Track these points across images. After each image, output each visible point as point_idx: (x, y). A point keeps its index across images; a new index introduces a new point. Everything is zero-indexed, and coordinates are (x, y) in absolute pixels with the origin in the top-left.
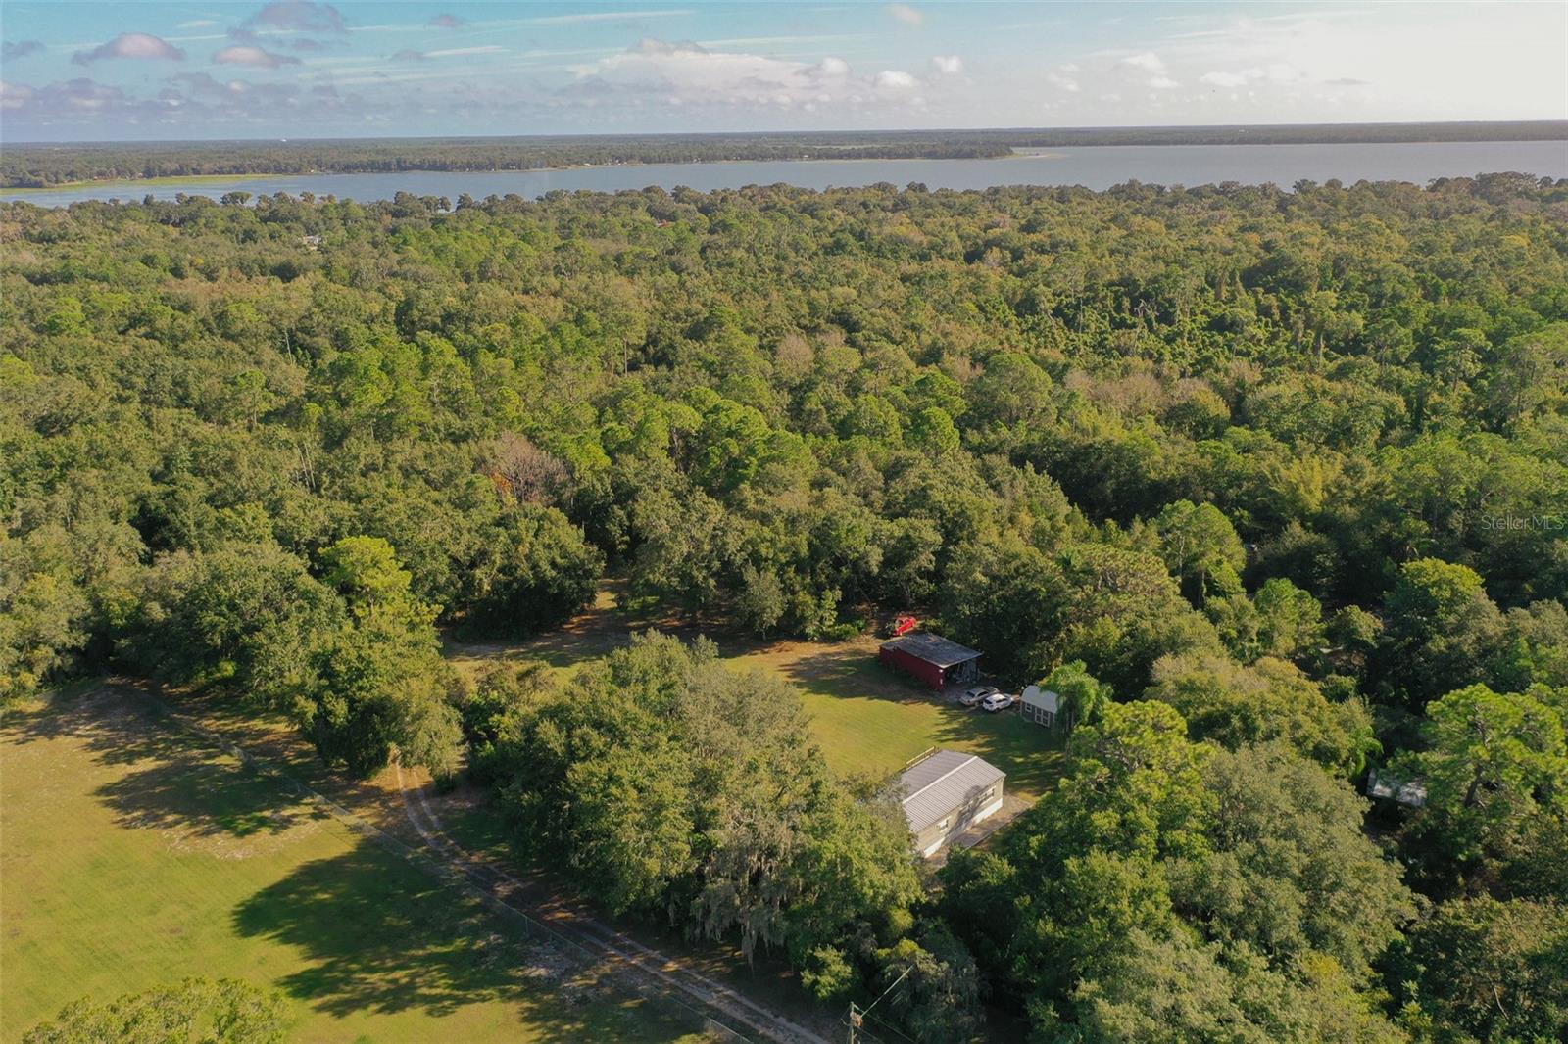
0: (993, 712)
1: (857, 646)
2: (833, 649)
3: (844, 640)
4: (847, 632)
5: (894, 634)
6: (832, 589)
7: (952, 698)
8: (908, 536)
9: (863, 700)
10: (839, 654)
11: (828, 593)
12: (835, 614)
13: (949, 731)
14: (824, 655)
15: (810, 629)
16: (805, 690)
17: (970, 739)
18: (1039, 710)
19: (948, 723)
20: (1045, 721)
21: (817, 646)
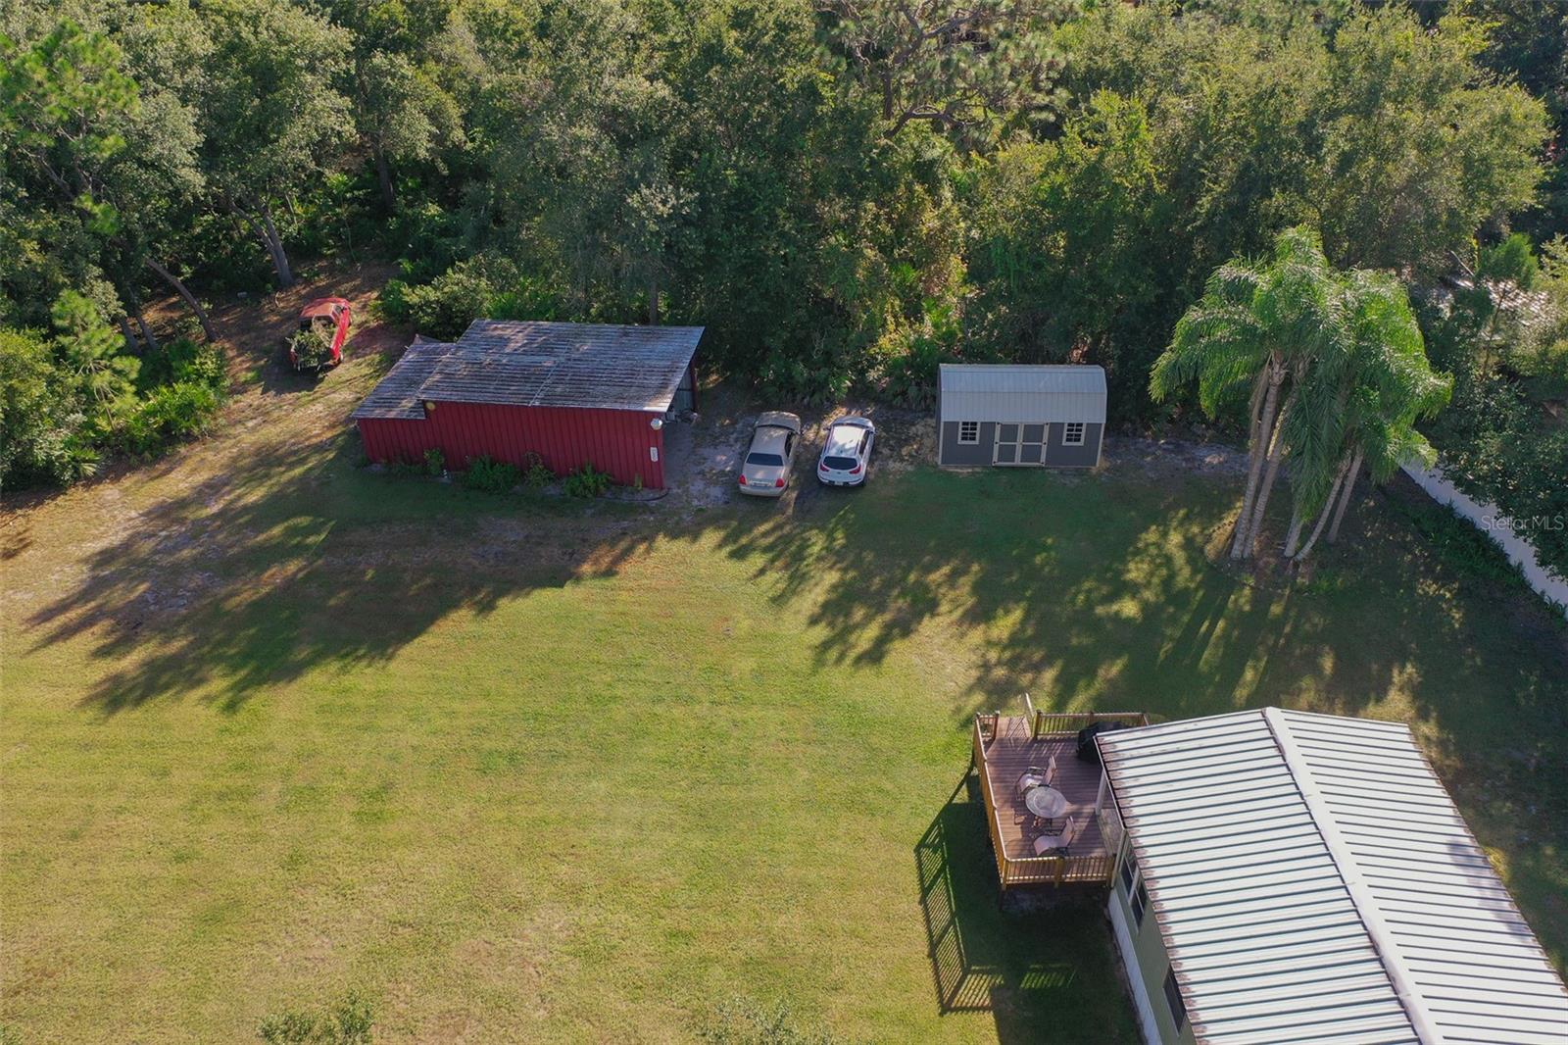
0: (862, 485)
1: (249, 437)
2: (178, 482)
3: (190, 438)
4: (187, 409)
5: (328, 359)
6: (77, 282)
7: (703, 493)
8: (235, 47)
9: (460, 622)
10: (211, 489)
11: (71, 304)
12: (132, 365)
13: (835, 609)
14: (167, 512)
15: (50, 443)
16: (218, 683)
17: (925, 605)
18: (1009, 431)
19: (797, 580)
20: (1030, 453)
21: (109, 491)
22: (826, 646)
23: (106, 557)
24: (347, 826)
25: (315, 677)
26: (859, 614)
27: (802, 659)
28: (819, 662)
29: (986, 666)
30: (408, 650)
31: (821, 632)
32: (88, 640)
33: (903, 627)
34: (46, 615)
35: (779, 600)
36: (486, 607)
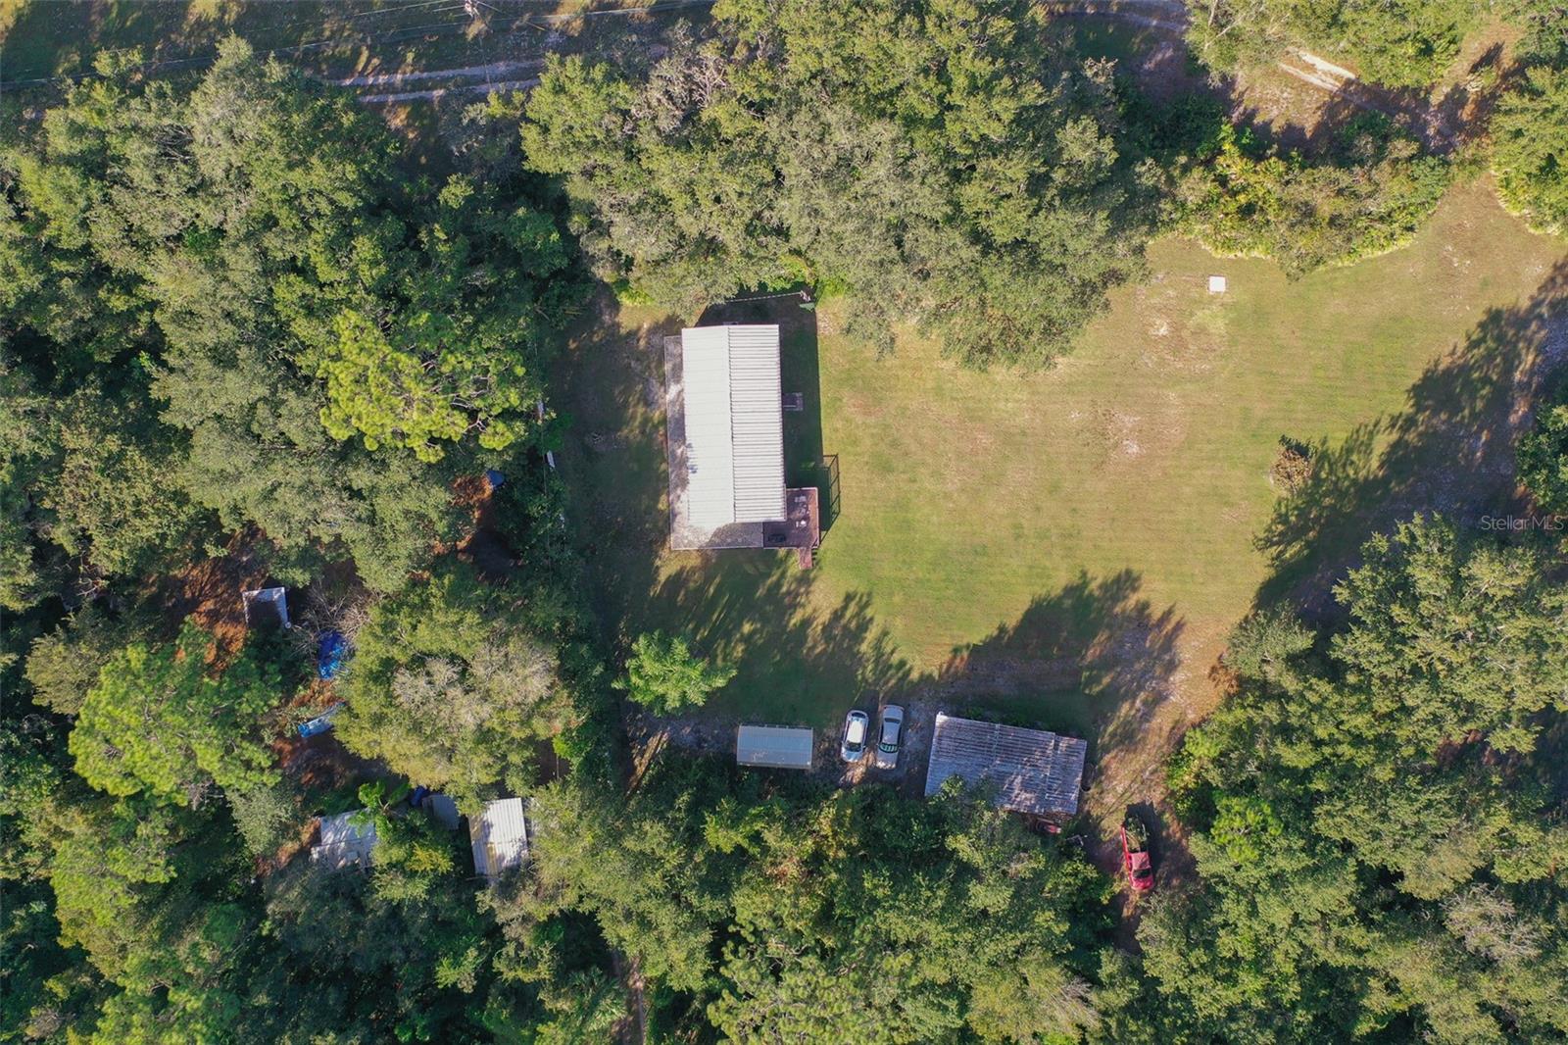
1: (1144, 759)
9: (1010, 621)
10: (1147, 713)
16: (1094, 586)
17: (827, 629)
19: (878, 646)
22: (867, 605)
23: (1171, 666)
24: (1025, 524)
25: (1058, 591)
26: (853, 625)
27: (877, 600)
28: (870, 595)
29: (808, 593)
30: (1026, 607)
31: (869, 612)
32: (1156, 612)
33: (837, 616)
34: (1179, 626)
35: (885, 633)
36: (1002, 629)
